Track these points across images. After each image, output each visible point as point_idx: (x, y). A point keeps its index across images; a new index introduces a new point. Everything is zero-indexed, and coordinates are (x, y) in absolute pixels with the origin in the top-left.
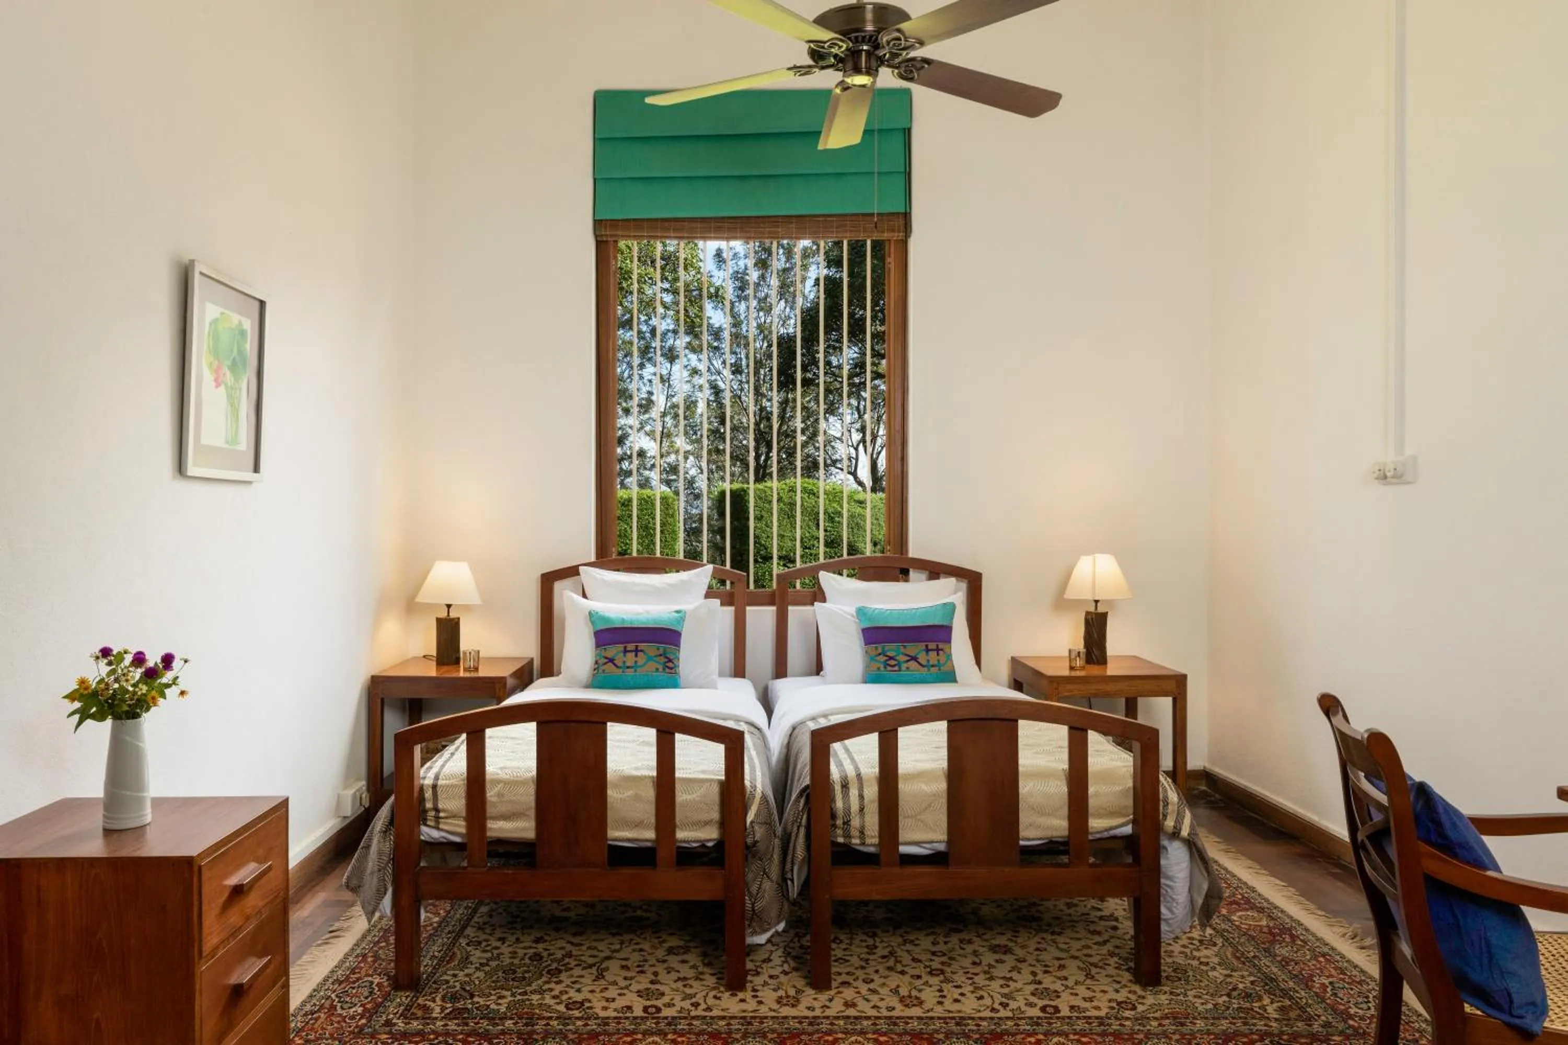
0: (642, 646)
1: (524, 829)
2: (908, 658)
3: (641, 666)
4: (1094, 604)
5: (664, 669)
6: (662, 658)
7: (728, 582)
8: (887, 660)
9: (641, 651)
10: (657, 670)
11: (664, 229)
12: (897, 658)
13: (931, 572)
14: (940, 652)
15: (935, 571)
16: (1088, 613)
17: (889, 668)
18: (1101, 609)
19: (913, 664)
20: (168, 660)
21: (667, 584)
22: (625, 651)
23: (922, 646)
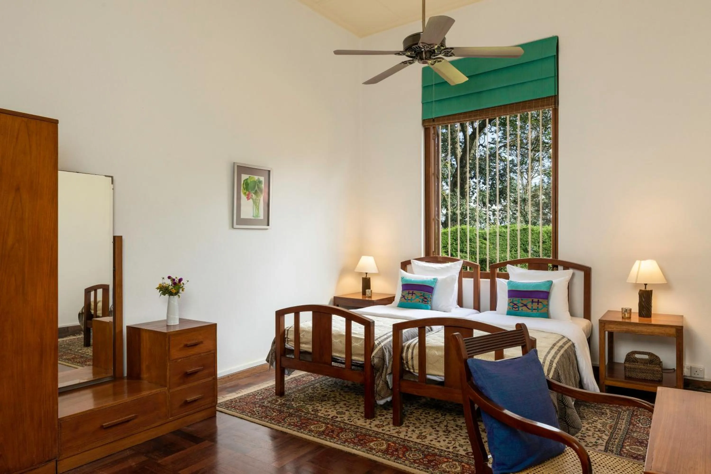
0: (415, 292)
1: (309, 348)
2: (523, 305)
3: (413, 300)
4: (644, 286)
5: (422, 302)
6: (422, 297)
7: (468, 268)
8: (514, 305)
9: (414, 294)
10: (419, 301)
11: (453, 119)
12: (518, 304)
13: (564, 267)
14: (540, 303)
15: (567, 266)
16: (640, 290)
17: (514, 309)
18: (648, 289)
19: (524, 308)
20: (180, 280)
21: (441, 268)
22: (409, 293)
23: (530, 300)
